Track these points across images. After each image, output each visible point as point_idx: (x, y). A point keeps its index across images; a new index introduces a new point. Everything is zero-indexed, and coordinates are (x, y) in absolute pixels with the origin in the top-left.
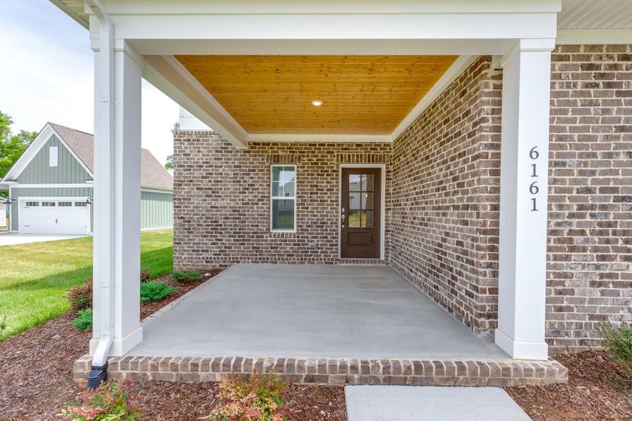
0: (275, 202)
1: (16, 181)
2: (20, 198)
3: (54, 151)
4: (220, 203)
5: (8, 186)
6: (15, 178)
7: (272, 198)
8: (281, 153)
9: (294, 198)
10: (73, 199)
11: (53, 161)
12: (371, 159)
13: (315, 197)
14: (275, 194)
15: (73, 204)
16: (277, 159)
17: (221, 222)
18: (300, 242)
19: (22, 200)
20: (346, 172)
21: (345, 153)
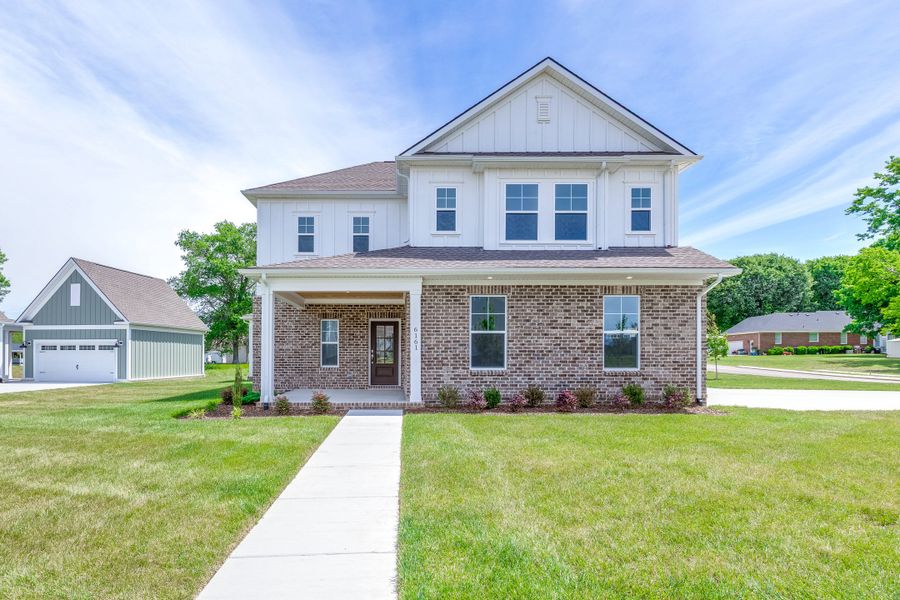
0: (324, 345)
1: (31, 322)
2: (35, 341)
3: (75, 289)
4: (285, 347)
5: (21, 327)
6: (30, 319)
7: (322, 343)
8: (328, 311)
9: (338, 343)
10: (97, 342)
11: (75, 300)
12: (391, 315)
13: (352, 342)
14: (324, 340)
15: (97, 348)
16: (325, 316)
17: (286, 360)
18: (341, 374)
19: (37, 343)
20: (374, 325)
21: (372, 312)
